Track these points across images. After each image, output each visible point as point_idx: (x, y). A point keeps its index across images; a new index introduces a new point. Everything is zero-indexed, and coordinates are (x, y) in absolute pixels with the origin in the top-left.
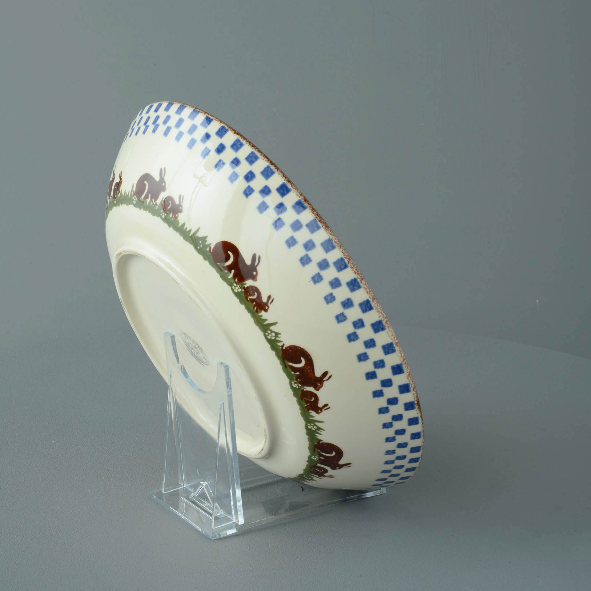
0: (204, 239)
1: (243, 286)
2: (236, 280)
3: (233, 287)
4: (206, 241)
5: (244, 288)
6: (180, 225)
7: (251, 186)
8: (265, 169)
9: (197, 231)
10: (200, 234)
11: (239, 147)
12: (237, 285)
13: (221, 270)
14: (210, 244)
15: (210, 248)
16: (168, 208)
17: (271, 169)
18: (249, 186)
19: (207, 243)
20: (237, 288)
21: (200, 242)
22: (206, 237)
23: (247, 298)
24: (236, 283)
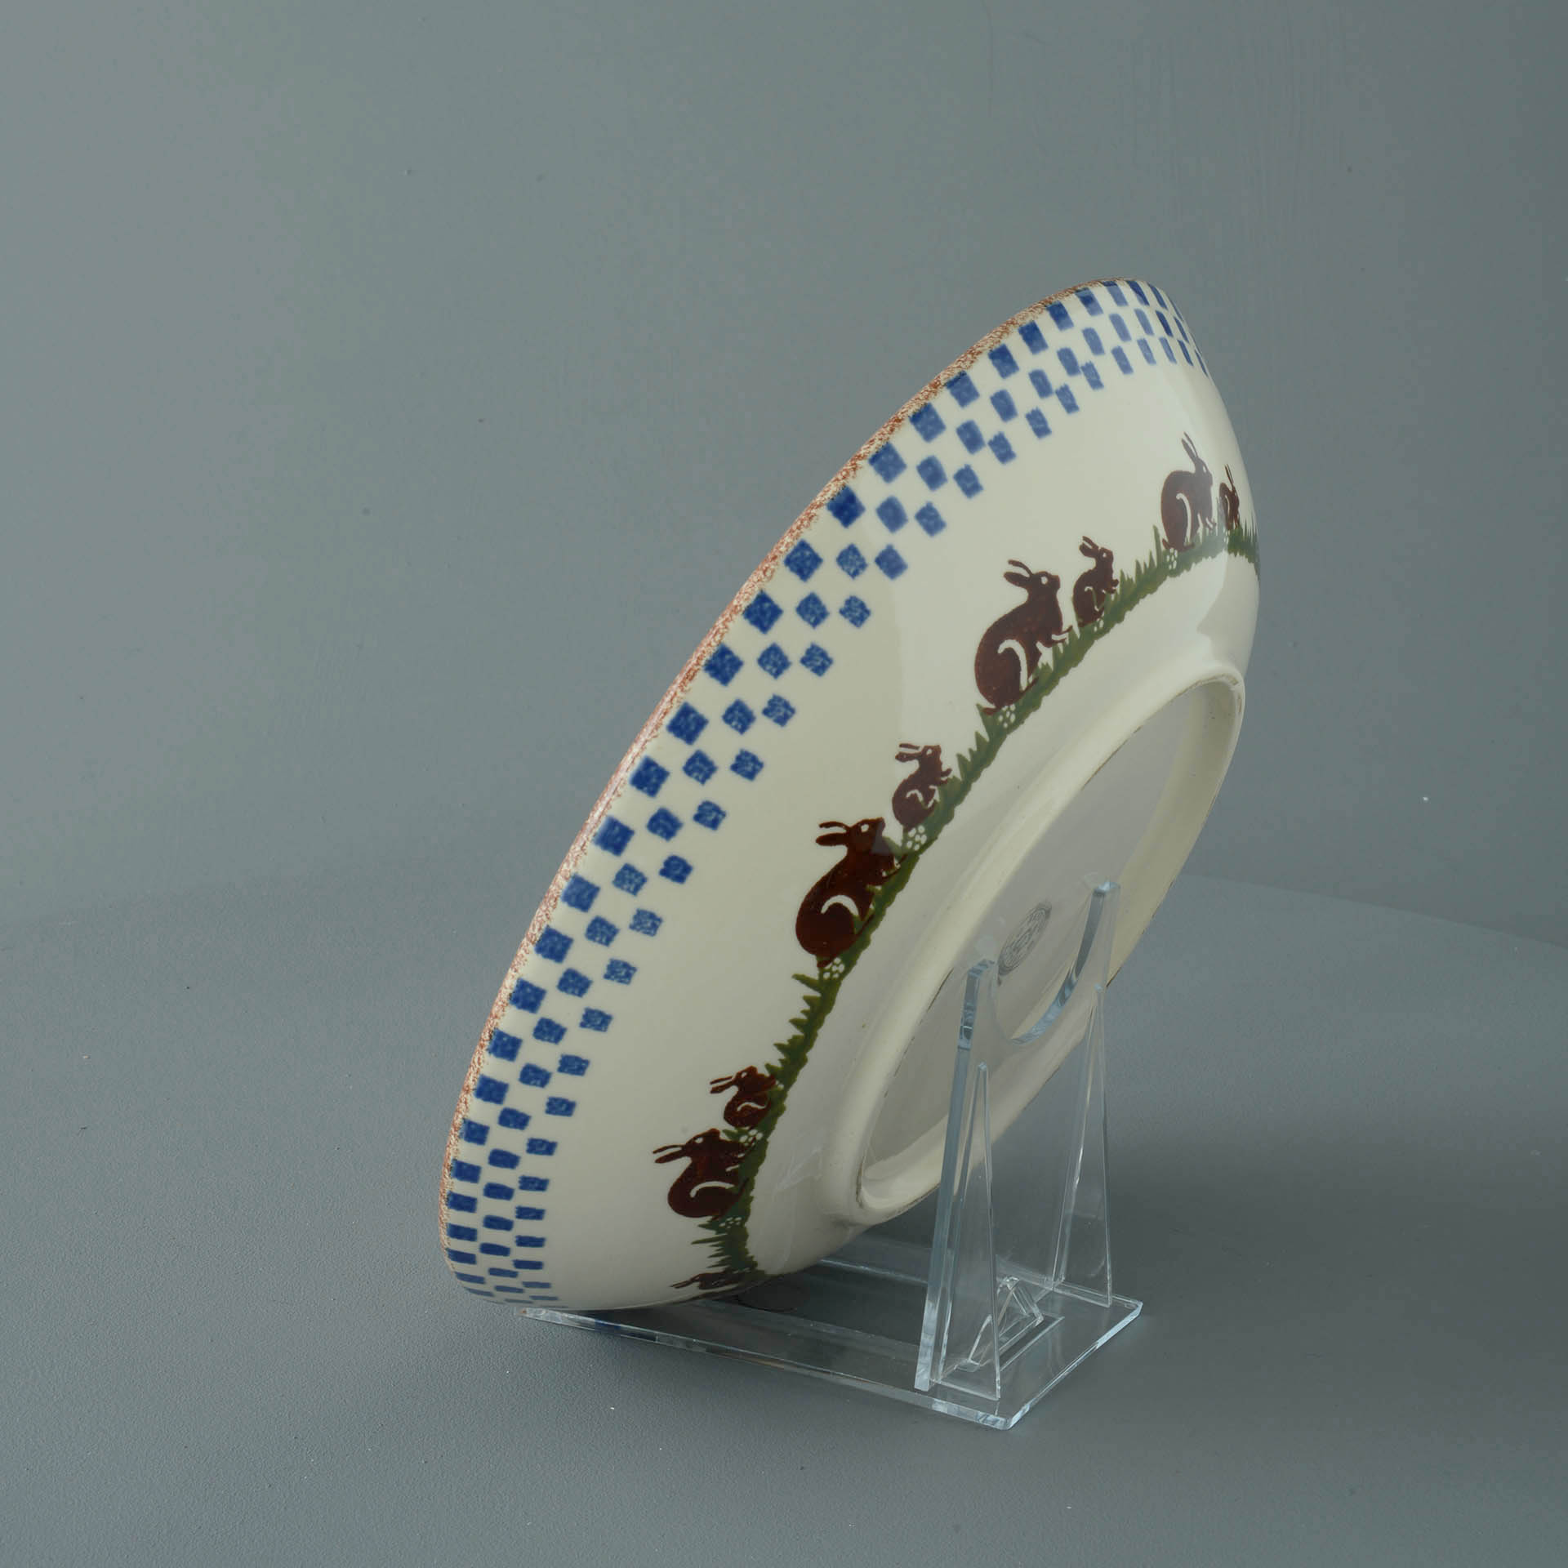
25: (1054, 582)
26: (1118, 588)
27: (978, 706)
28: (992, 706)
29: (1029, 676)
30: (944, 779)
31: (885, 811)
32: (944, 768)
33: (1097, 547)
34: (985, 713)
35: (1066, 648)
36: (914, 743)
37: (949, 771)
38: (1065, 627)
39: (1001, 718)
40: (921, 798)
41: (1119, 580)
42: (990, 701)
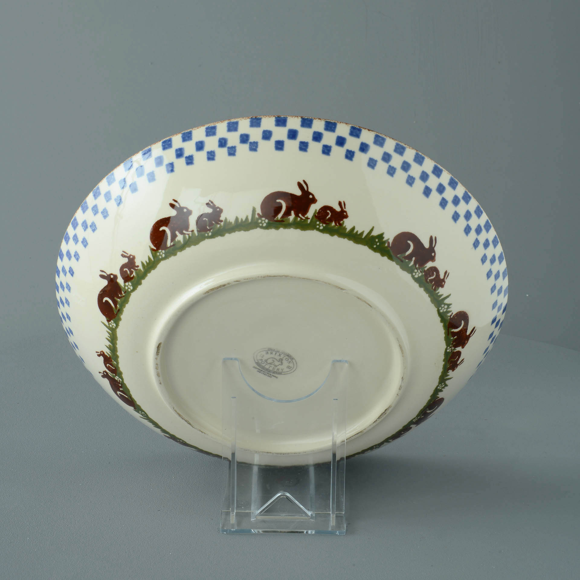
0: (381, 236)
1: (424, 270)
2: (417, 266)
3: (414, 274)
4: (383, 238)
5: (425, 271)
6: (348, 230)
7: (411, 175)
8: (415, 156)
9: (372, 230)
10: (375, 233)
11: (382, 141)
12: (418, 271)
13: (402, 261)
14: (389, 239)
15: (389, 243)
16: (328, 218)
17: (419, 154)
18: (409, 176)
19: (384, 240)
20: (417, 273)
21: (377, 240)
22: (382, 234)
23: (426, 280)
24: (417, 269)
25: (190, 212)
26: (222, 224)
27: (150, 247)
28: (155, 248)
29: (171, 242)
30: (137, 268)
31: (117, 273)
32: (136, 264)
33: (215, 206)
34: (152, 250)
35: (189, 237)
36: (127, 252)
37: (138, 266)
38: (190, 229)
39: (158, 254)
40: (129, 272)
41: (224, 221)
42: (155, 246)
